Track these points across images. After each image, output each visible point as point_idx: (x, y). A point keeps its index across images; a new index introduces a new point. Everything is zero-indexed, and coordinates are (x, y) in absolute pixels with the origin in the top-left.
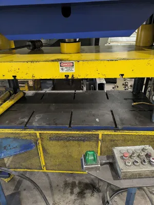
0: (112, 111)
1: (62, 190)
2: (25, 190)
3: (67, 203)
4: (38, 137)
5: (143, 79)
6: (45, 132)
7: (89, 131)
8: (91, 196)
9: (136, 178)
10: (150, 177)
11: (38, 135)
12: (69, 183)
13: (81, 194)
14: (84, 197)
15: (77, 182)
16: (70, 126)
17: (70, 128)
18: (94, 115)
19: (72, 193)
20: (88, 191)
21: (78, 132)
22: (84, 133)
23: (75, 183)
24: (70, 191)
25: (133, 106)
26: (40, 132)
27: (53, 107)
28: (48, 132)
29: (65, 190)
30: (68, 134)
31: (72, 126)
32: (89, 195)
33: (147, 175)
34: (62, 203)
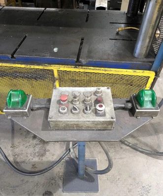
1: (24, 134)
3: (26, 147)
9: (73, 130)
10: (93, 130)
17: (13, 59)
21: (23, 66)
22: (32, 67)
24: (33, 135)
29: (27, 134)
30: (12, 68)
31: (15, 56)
33: (88, 127)
34: (21, 147)
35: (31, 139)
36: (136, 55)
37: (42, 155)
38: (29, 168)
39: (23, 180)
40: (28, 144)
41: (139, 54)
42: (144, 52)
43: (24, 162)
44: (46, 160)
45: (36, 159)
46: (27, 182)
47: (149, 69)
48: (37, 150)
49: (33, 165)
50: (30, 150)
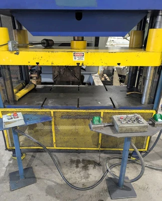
0: (111, 98)
1: (69, 165)
2: (36, 166)
3: (73, 174)
4: (52, 115)
5: (137, 67)
6: (58, 111)
7: (93, 110)
8: (94, 168)
9: (129, 133)
11: (52, 113)
12: (74, 161)
13: (85, 168)
14: (88, 169)
15: (81, 160)
16: (78, 107)
17: (78, 108)
18: (96, 100)
19: (77, 167)
20: (90, 165)
21: (84, 111)
22: (90, 111)
23: (79, 160)
24: (75, 165)
25: (127, 95)
26: (54, 111)
27: (62, 95)
28: (61, 111)
29: (71, 165)
31: (80, 106)
32: (92, 168)
33: (136, 130)
34: (69, 174)
35: (75, 168)
36: (143, 103)
37: (87, 178)
38: (81, 186)
39: (79, 195)
40: (74, 172)
41: (145, 103)
42: (147, 101)
43: (75, 183)
44: (92, 180)
45: (84, 181)
46: (83, 195)
47: (152, 109)
48: (82, 175)
49: (83, 185)
50: (77, 175)
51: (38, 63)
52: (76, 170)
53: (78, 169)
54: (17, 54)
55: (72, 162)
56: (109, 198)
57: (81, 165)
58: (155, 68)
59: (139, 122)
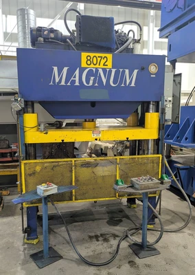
1: (89, 240)
8: (114, 239)
12: (93, 236)
13: (106, 240)
14: (109, 241)
19: (98, 240)
23: (98, 235)
24: (95, 240)
29: (91, 240)
32: (112, 239)
35: (96, 242)
37: (111, 247)
40: (96, 245)
47: (158, 154)
48: (105, 246)
51: (63, 141)
52: (98, 243)
53: (100, 242)
54: (46, 133)
55: (91, 237)
56: (137, 258)
57: (101, 239)
58: (154, 140)
59: (152, 180)
